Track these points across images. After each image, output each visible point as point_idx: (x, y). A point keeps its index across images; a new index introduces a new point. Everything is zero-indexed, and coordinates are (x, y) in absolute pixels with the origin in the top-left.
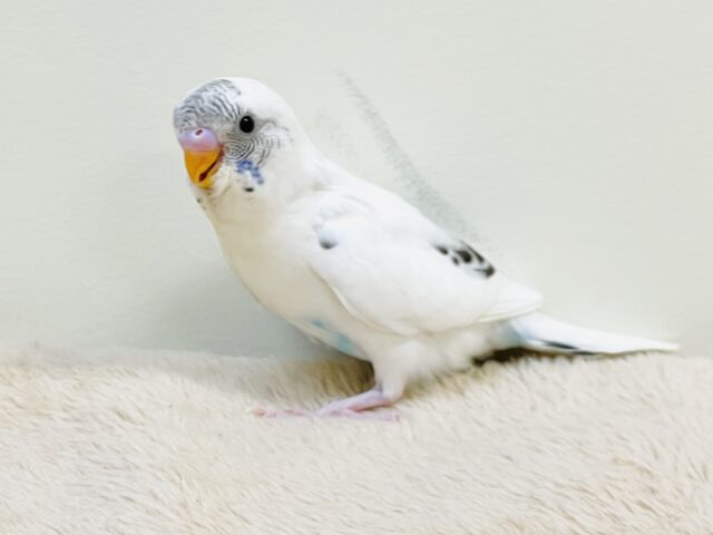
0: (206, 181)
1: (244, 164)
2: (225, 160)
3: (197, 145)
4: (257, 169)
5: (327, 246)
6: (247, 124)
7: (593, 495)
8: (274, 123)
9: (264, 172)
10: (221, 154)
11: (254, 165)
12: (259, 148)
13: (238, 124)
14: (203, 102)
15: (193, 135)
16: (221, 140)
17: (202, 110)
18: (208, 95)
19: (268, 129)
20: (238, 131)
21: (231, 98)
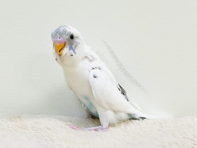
0: (60, 52)
1: (71, 48)
2: (66, 46)
3: (59, 42)
4: (74, 50)
5: (95, 77)
6: (72, 37)
7: (179, 145)
8: (78, 38)
9: (76, 50)
10: (65, 45)
11: (73, 48)
12: (75, 44)
13: (70, 36)
14: (60, 30)
15: (58, 39)
16: (65, 41)
17: (60, 32)
18: (62, 29)
19: (77, 39)
20: (70, 39)
21: (68, 30)
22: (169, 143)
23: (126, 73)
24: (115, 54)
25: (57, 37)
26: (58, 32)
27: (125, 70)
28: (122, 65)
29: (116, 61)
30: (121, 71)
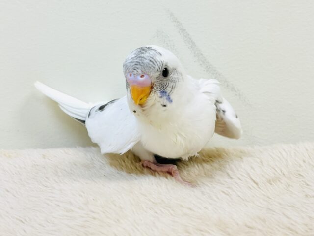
4: (169, 95)
13: (162, 72)
15: (139, 77)
16: (153, 81)
19: (174, 74)
22: (280, 204)
23: (208, 67)
24: (189, 35)
25: (138, 74)
26: (138, 64)
27: (208, 63)
28: (202, 54)
29: (192, 47)
30: (201, 65)
